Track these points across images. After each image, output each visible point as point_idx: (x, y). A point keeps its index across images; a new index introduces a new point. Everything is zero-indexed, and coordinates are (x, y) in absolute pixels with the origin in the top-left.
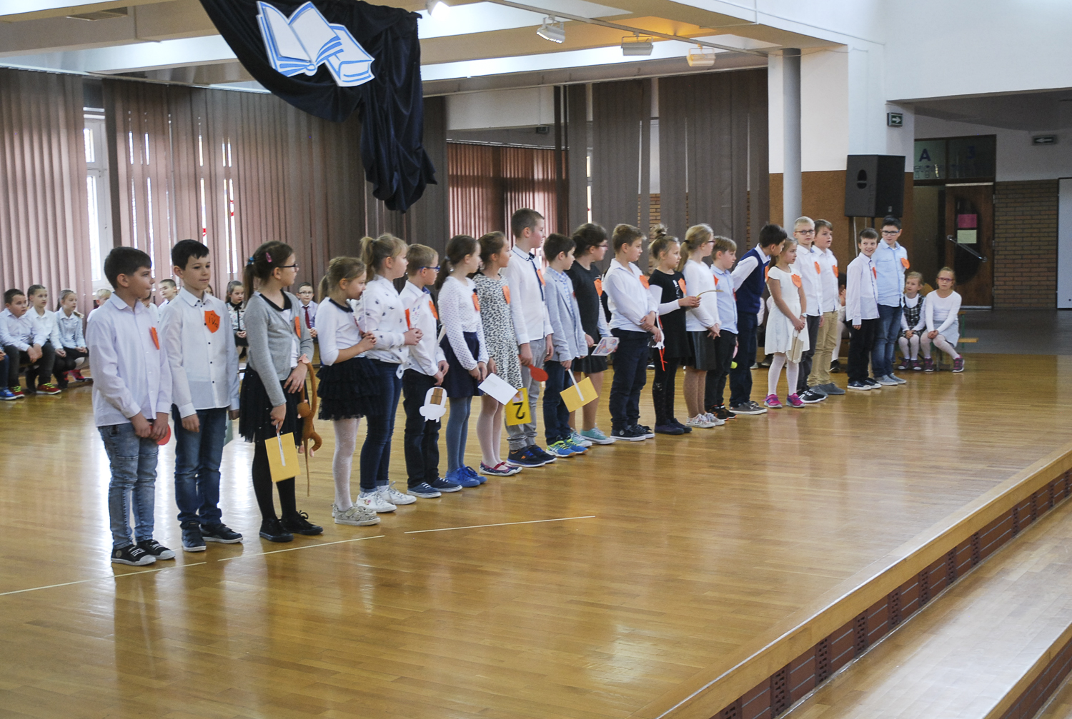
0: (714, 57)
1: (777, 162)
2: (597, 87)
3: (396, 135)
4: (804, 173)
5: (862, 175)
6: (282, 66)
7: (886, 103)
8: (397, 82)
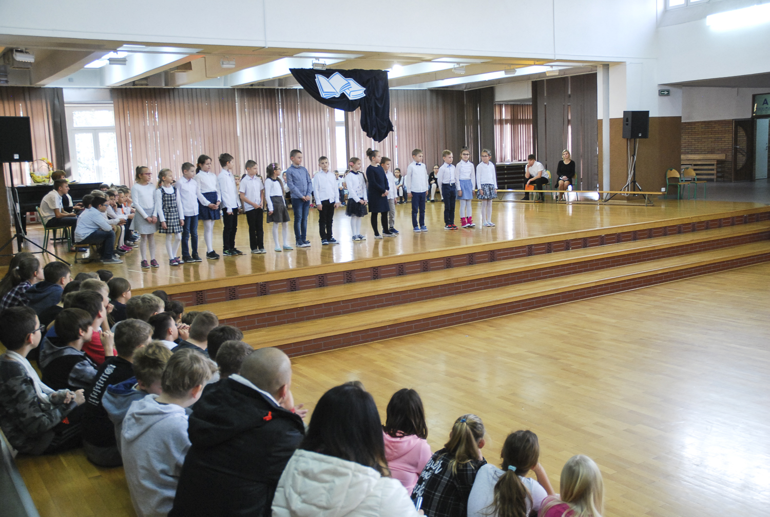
1: (600, 114)
3: (377, 115)
5: (627, 120)
6: (325, 95)
7: (657, 85)
8: (377, 95)
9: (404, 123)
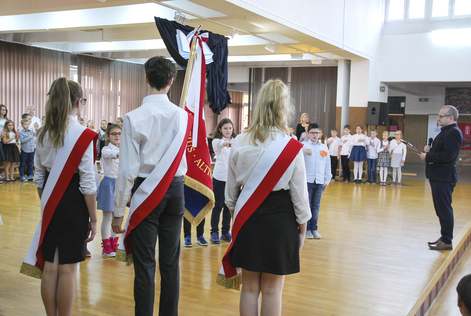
0: (321, 61)
1: (340, 102)
2: (267, 69)
3: (219, 84)
4: (350, 107)
5: (374, 109)
6: (183, 55)
7: (380, 82)
8: (220, 63)
9: (126, 94)
